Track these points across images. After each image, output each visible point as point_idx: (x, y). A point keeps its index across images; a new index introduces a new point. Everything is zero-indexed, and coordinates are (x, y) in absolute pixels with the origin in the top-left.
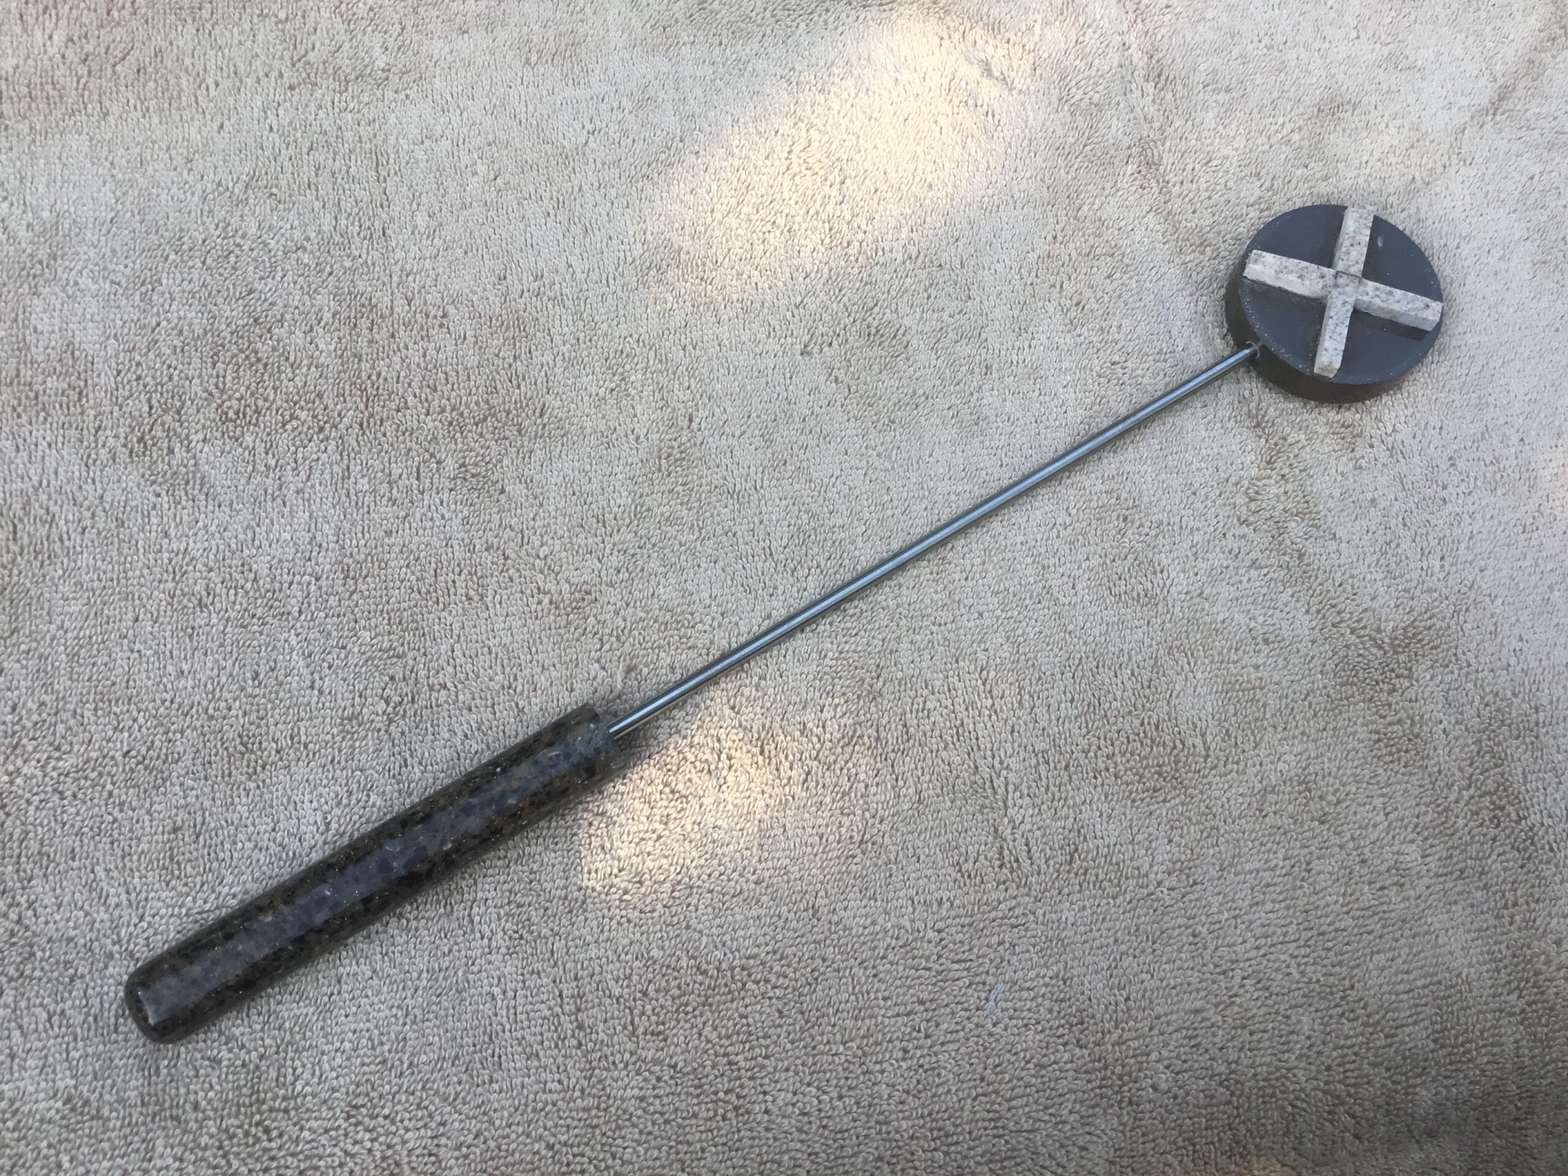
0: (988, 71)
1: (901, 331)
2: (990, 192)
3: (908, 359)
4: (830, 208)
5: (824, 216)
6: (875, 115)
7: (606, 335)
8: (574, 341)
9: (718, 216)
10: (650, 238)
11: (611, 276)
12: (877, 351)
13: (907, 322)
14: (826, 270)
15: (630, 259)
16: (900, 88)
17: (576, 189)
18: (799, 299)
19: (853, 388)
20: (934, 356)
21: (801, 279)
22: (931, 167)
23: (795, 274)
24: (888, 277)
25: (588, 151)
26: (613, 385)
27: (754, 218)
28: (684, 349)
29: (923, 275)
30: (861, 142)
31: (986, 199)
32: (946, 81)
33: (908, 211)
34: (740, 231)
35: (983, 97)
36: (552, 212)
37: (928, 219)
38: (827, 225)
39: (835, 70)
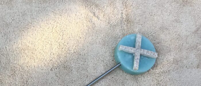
0: (95, 15)
1: (71, 67)
2: (92, 41)
3: (72, 73)
4: (60, 41)
5: (58, 42)
6: (71, 22)
7: (12, 63)
8: (5, 64)
9: (37, 40)
10: (23, 43)
11: (14, 50)
12: (66, 71)
13: (72, 65)
14: (57, 53)
15: (18, 47)
16: (76, 16)
17: (9, 32)
18: (51, 59)
19: (60, 78)
20: (77, 73)
21: (52, 55)
22: (81, 34)
23: (51, 54)
24: (69, 56)
25: (12, 24)
26: (12, 73)
27: (44, 41)
28: (27, 67)
29: (77, 56)
30: (68, 27)
31: (91, 42)
32: (86, 16)
33: (75, 42)
34: (41, 44)
35: (93, 20)
36: (3, 36)
37: (79, 45)
38: (59, 44)
39: (63, 11)
